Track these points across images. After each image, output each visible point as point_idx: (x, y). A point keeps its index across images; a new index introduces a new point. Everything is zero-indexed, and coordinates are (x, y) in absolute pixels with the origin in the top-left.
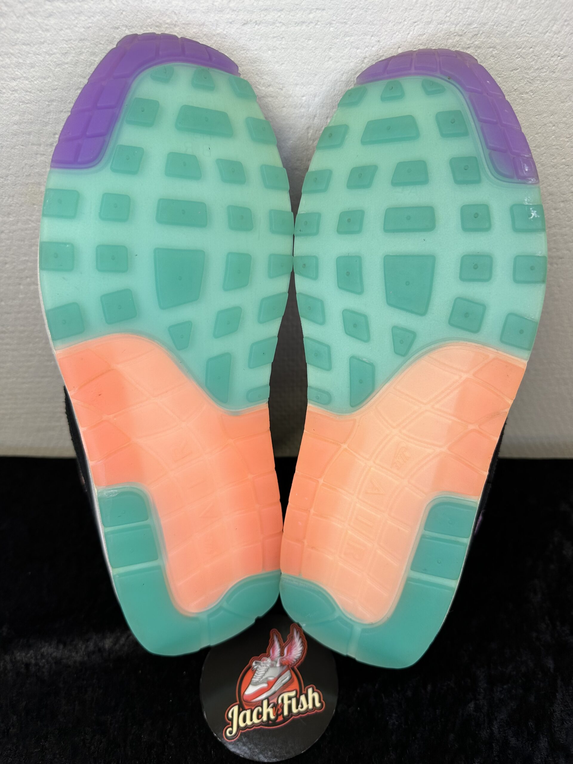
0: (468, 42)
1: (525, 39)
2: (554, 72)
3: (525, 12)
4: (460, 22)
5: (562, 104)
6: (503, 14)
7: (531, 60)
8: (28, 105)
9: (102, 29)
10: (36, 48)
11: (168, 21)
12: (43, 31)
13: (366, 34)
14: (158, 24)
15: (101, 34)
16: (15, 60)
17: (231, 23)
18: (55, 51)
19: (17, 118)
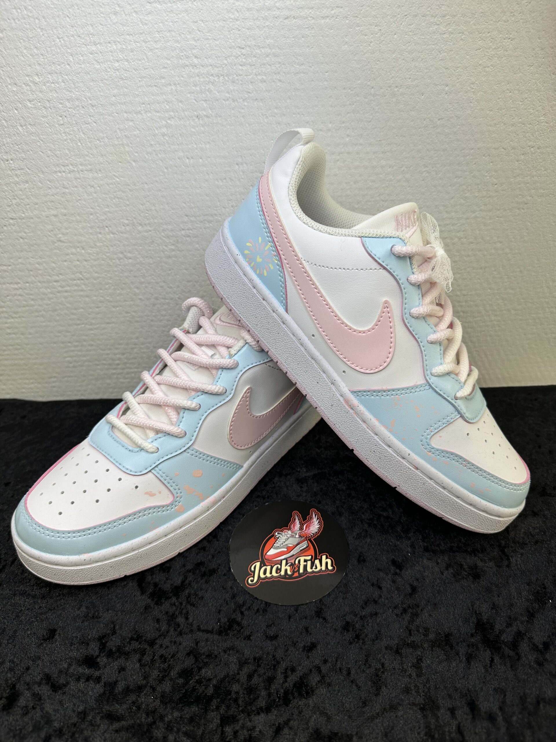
0: (444, 29)
1: (483, 26)
2: (507, 51)
3: (482, 7)
4: (437, 15)
5: (515, 75)
6: (467, 9)
7: (489, 42)
8: (125, 81)
9: (184, 23)
10: (137, 38)
11: (232, 17)
12: (143, 25)
13: (371, 25)
14: (225, 19)
15: (184, 26)
16: (119, 46)
17: (276, 18)
18: (150, 39)
19: (116, 91)
